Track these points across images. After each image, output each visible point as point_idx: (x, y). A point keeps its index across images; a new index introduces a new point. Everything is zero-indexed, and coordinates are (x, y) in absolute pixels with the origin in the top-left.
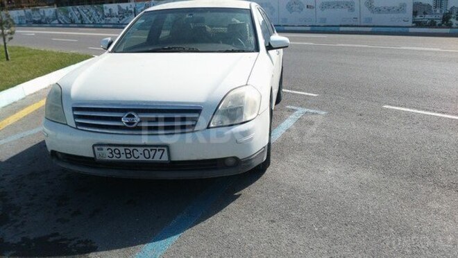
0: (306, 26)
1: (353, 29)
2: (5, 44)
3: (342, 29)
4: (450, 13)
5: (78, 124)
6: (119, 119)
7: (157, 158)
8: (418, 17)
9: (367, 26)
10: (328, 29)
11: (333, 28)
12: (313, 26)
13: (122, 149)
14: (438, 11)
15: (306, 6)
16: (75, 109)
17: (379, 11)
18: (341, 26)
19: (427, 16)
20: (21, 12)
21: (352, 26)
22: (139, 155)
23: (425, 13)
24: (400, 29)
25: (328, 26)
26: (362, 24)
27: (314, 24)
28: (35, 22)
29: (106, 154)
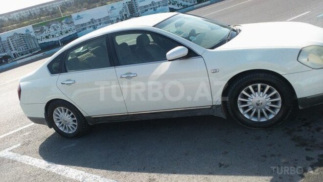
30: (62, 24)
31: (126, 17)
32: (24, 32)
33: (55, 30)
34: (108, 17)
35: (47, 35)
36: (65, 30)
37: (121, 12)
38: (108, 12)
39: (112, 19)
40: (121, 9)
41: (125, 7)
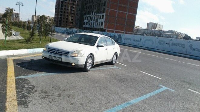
0: (165, 51)
1: (183, 55)
2: (51, 37)
3: (178, 54)
5: (48, 51)
6: (55, 51)
7: (59, 60)
9: (189, 55)
10: (173, 53)
11: (175, 53)
12: (167, 51)
13: (53, 57)
15: (166, 43)
16: (48, 49)
17: (194, 50)
18: (179, 53)
20: (65, 29)
21: (183, 54)
22: (56, 59)
25: (173, 52)
26: (187, 54)
27: (168, 51)
28: (69, 33)
29: (51, 58)
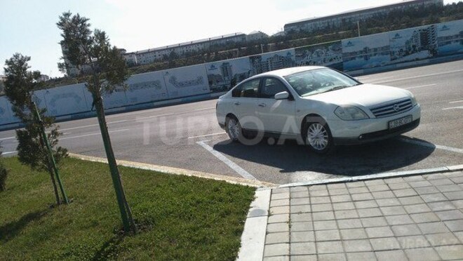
3: (155, 104)
4: (235, 78)
5: (377, 116)
8: (213, 85)
13: (398, 121)
14: (226, 78)
17: (182, 85)
18: (152, 102)
19: (220, 83)
22: (404, 122)
23: (218, 82)
24: (204, 96)
26: (170, 97)
30: (328, 50)
31: (414, 50)
32: (285, 55)
33: (318, 56)
34: (388, 47)
35: (308, 61)
36: (329, 57)
37: (407, 43)
38: (390, 41)
39: (394, 50)
40: (409, 38)
41: (415, 36)
